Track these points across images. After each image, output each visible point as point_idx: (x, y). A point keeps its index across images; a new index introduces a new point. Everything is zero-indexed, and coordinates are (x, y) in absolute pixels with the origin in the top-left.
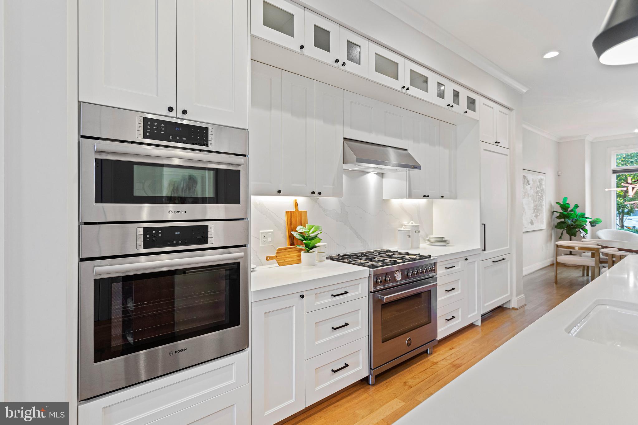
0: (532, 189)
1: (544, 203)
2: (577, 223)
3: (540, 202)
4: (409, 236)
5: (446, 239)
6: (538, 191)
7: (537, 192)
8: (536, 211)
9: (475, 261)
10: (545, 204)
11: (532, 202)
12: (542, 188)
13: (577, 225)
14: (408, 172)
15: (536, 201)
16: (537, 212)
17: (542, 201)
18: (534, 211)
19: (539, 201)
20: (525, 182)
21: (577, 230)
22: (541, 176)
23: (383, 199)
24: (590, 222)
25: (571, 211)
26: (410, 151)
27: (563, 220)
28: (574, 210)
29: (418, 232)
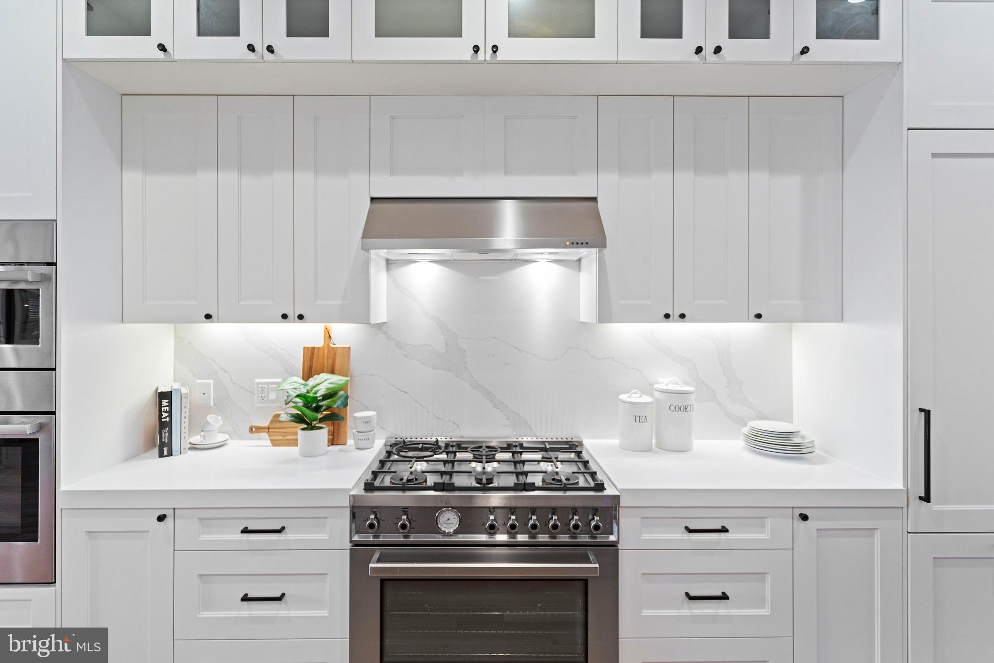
4: (638, 419)
9: (872, 530)
23: (581, 320)
29: (680, 409)
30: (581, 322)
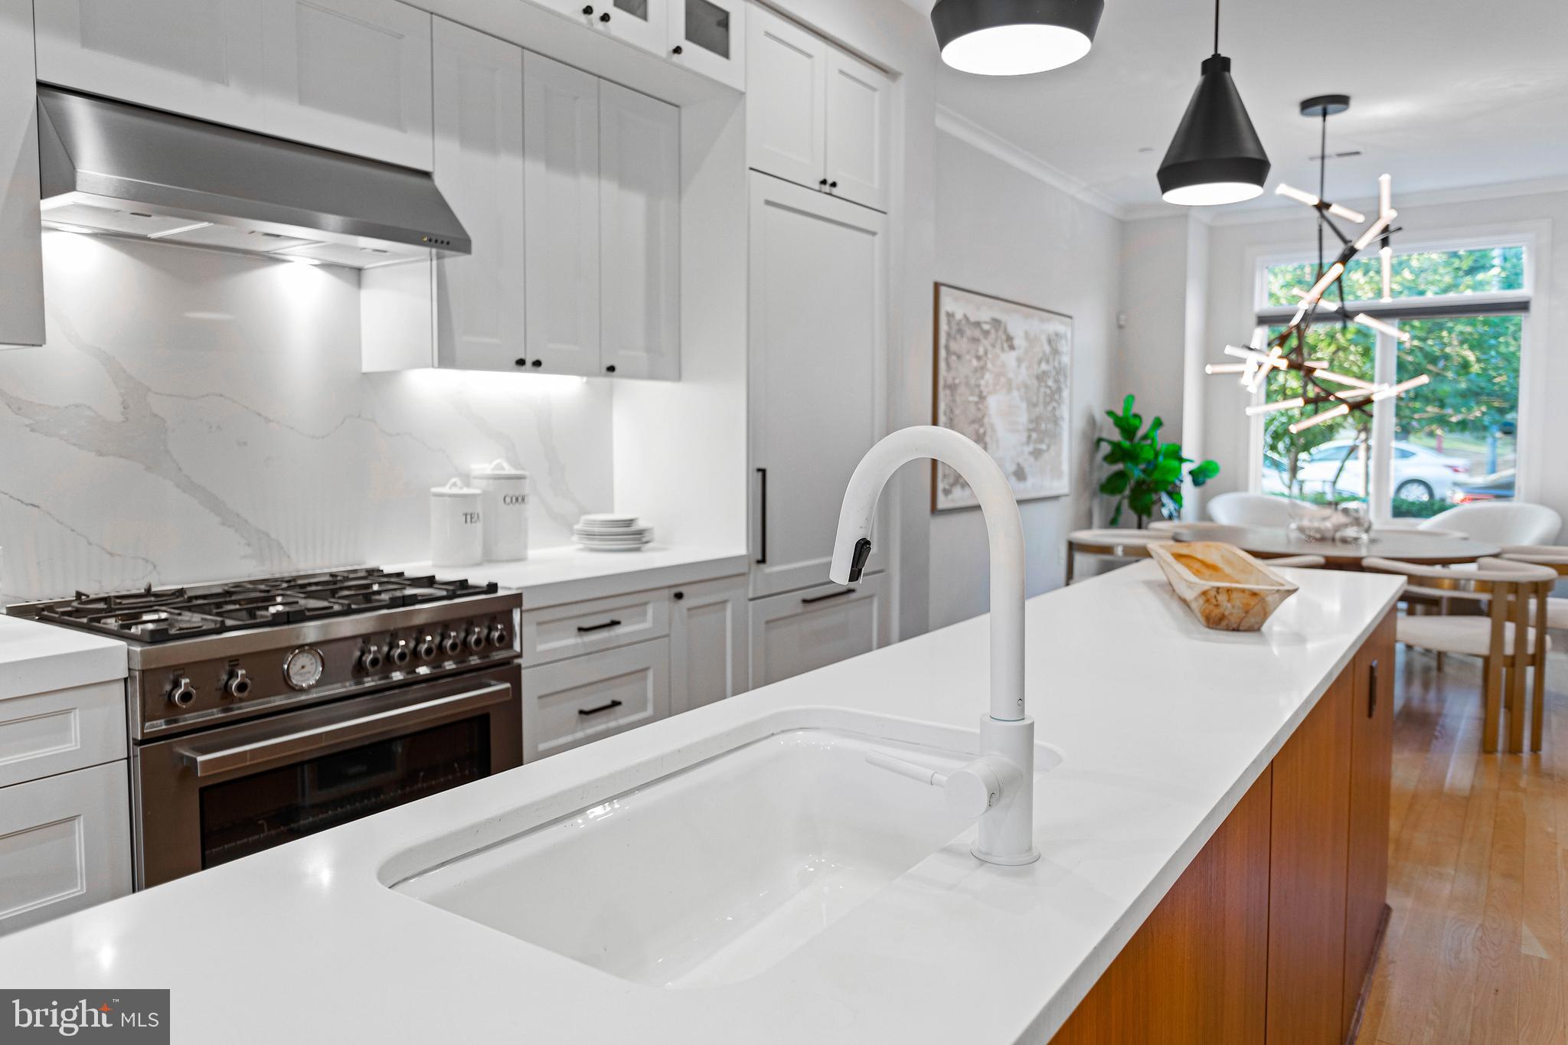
0: (1023, 366)
1: (1064, 411)
2: (1157, 476)
3: (1050, 408)
4: (470, 517)
5: (641, 524)
6: (1044, 372)
7: (1041, 377)
8: (1034, 435)
9: (725, 602)
10: (1066, 415)
11: (1024, 405)
12: (1060, 363)
13: (1157, 482)
14: (435, 262)
15: (1035, 405)
16: (1041, 441)
17: (1059, 404)
18: (1029, 437)
19: (1049, 403)
20: (996, 340)
21: (1154, 497)
22: (1056, 326)
23: (365, 369)
24: (1191, 473)
25: (1145, 437)
26: (439, 181)
27: (1120, 466)
28: (1152, 434)
29: (517, 500)
30: (364, 374)
